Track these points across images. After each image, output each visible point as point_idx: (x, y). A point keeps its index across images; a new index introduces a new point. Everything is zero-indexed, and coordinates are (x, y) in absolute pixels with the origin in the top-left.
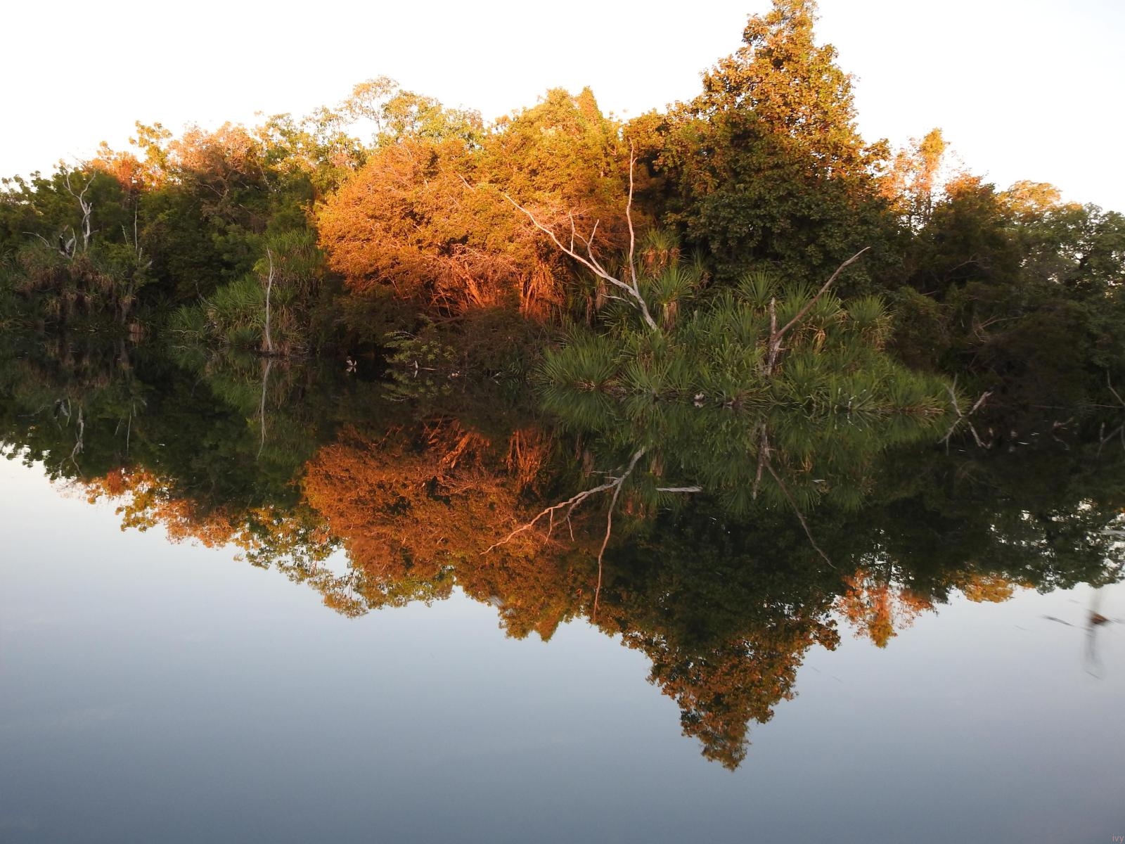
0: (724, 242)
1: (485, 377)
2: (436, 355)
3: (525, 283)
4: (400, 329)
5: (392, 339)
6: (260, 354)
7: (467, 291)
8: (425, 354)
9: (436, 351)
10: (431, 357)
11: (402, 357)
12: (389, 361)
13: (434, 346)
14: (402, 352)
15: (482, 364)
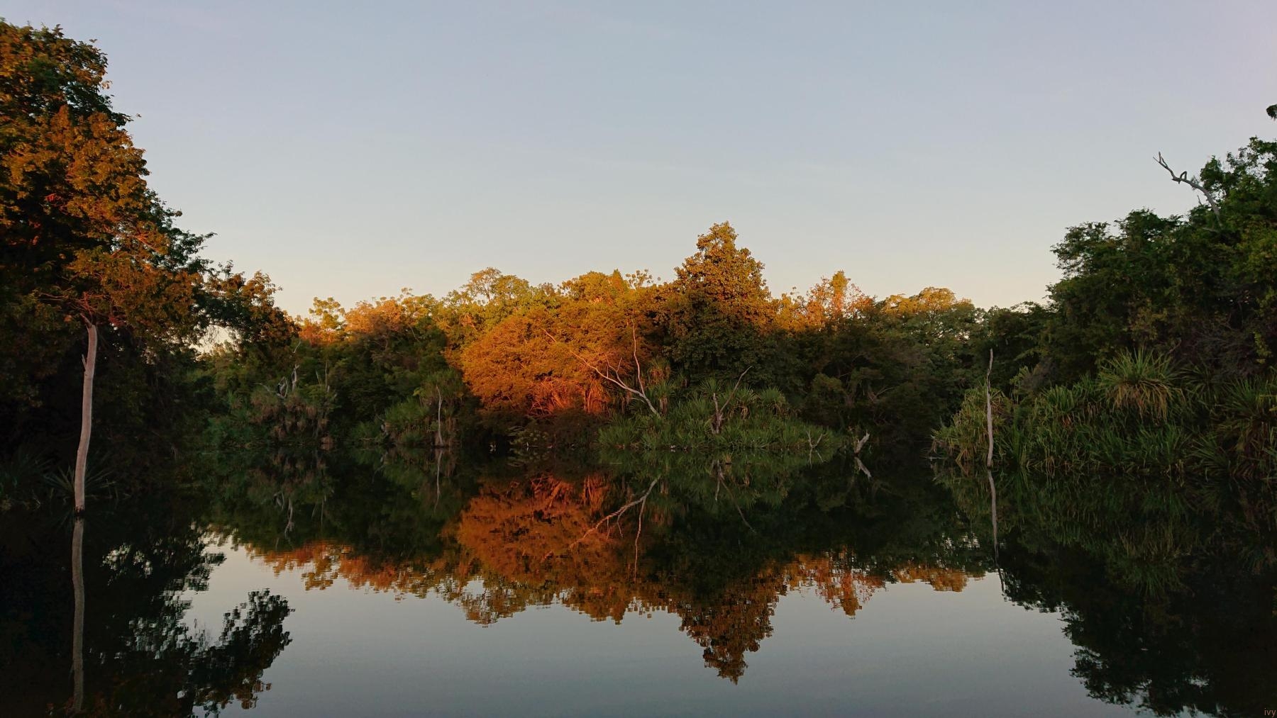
0: (691, 363)
1: (566, 448)
2: (538, 438)
3: (586, 392)
4: (515, 425)
5: (512, 431)
6: (435, 447)
7: (552, 399)
8: (532, 438)
9: (538, 435)
10: (535, 439)
11: (519, 440)
12: (511, 443)
13: (537, 433)
14: (519, 438)
15: (564, 440)
